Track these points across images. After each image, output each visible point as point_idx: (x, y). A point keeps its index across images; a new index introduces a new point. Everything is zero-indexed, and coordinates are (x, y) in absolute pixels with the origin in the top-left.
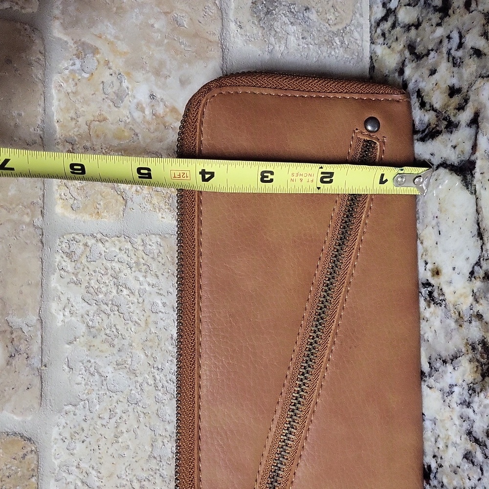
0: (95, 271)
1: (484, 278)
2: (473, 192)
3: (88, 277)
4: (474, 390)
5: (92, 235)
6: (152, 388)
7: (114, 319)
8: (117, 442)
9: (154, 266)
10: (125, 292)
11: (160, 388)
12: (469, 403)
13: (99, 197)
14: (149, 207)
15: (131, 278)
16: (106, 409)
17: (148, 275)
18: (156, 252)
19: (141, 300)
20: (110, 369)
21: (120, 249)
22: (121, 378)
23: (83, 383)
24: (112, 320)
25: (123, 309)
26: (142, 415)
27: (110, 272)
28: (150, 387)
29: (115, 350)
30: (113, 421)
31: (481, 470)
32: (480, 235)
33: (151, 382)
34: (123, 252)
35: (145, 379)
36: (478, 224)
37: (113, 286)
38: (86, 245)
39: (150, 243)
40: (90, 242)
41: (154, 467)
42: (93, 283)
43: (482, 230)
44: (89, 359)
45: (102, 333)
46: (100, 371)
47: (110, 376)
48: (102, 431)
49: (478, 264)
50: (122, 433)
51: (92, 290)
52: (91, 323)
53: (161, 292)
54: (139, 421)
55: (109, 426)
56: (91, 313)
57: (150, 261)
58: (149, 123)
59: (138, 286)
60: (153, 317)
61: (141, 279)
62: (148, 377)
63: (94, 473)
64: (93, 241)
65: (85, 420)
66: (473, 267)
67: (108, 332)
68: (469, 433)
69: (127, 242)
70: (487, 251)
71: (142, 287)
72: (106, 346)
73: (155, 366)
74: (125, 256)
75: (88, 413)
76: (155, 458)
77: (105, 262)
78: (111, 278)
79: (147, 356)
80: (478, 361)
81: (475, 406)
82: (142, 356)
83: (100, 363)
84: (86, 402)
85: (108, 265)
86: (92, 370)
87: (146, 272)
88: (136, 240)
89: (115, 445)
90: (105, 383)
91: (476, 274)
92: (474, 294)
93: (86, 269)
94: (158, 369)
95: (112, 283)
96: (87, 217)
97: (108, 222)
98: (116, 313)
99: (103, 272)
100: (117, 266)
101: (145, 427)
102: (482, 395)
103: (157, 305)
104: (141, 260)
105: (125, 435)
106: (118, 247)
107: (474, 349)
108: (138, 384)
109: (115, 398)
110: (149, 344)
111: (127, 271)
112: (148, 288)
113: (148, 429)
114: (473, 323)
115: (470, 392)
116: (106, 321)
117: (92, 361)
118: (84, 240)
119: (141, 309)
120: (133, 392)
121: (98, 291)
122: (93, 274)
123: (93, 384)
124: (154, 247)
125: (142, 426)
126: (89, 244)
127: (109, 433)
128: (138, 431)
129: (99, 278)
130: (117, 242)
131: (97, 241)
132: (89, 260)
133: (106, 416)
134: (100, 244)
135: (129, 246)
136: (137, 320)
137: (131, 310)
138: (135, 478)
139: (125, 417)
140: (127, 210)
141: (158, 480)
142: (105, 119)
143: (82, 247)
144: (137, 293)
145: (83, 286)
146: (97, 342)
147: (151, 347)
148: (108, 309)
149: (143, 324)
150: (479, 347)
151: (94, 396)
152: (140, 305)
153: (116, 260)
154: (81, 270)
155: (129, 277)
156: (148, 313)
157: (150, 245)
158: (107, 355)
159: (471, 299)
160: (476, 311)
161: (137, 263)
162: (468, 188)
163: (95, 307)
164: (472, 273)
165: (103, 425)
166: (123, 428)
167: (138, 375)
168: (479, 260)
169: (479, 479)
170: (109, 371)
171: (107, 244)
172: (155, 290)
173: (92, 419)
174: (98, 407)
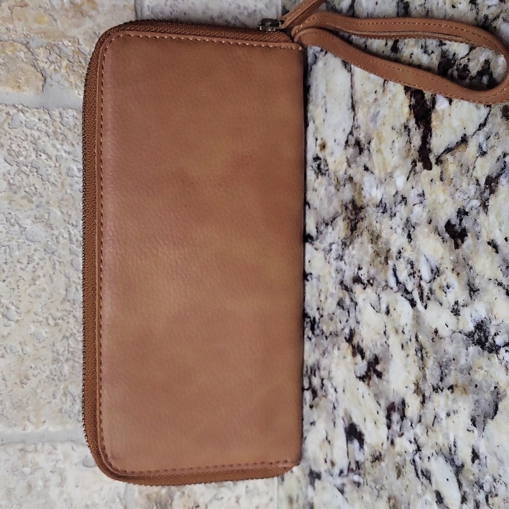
0: (16, 137)
1: (355, 144)
2: (349, 70)
3: (9, 142)
4: (346, 245)
5: (14, 106)
6: (67, 241)
7: (33, 179)
8: (35, 284)
9: (70, 135)
10: (44, 157)
11: (74, 241)
12: (342, 257)
13: (20, 73)
14: (67, 84)
15: (49, 145)
16: (24, 255)
17: (65, 143)
18: (72, 124)
19: (57, 165)
20: (29, 221)
21: (39, 120)
22: (39, 230)
23: (5, 231)
24: (31, 179)
25: (42, 171)
26: (57, 263)
27: (30, 138)
28: (65, 241)
29: (33, 206)
30: (31, 266)
31: (349, 312)
32: (353, 107)
33: (66, 235)
34: (42, 122)
35: (60, 233)
36: (352, 98)
37: (32, 150)
38: (8, 114)
39: (67, 116)
40: (13, 111)
41: (69, 308)
42: (14, 146)
43: (354, 102)
44: (10, 211)
45: (22, 190)
46: (20, 222)
47: (28, 227)
48: (21, 273)
49: (351, 133)
50: (39, 277)
51: (13, 153)
52: (11, 181)
53: (77, 159)
54: (54, 268)
55: (27, 270)
56: (12, 172)
57: (67, 132)
58: (66, 10)
59: (55, 153)
60: (69, 180)
61: (59, 146)
62: (63, 231)
63: (13, 308)
64: (15, 111)
65: (6, 263)
66: (348, 137)
67: (27, 190)
68: (342, 283)
69: (45, 113)
70: (357, 120)
71: (59, 153)
72: (25, 202)
73: (70, 222)
74: (43, 126)
75: (8, 257)
76: (69, 301)
77: (25, 129)
78: (31, 144)
79: (63, 213)
81: (346, 258)
82: (59, 213)
83: (20, 216)
84: (7, 248)
85: (28, 132)
86: (13, 221)
87: (62, 141)
88: (54, 112)
89: (33, 287)
90: (24, 233)
91: (349, 143)
92: (348, 161)
93: (7, 135)
94: (73, 225)
95: (31, 148)
96: (9, 90)
97: (28, 95)
98: (35, 174)
99: (23, 138)
100: (36, 134)
101: (60, 274)
102: (351, 247)
103: (73, 170)
104: (59, 130)
105: (42, 279)
106: (37, 118)
107: (346, 208)
108: (54, 237)
109: (33, 248)
110: (65, 203)
111: (46, 139)
112: (65, 155)
113: (63, 276)
114: (347, 186)
115: (343, 247)
116: (26, 181)
117: (13, 213)
118: (7, 109)
119: (58, 172)
120: (49, 243)
121: (18, 155)
122: (15, 139)
123: (14, 233)
124: (71, 119)
125: (57, 273)
126: (11, 113)
127: (27, 276)
128: (54, 277)
129: (20, 143)
130: (36, 113)
131: (18, 111)
132: (11, 127)
133: (25, 261)
134: (21, 114)
135: (47, 117)
136: (54, 182)
137: (49, 172)
138: (50, 316)
139: (42, 263)
140: (47, 86)
141: (72, 320)
142: (26, 5)
143: (4, 115)
144: (54, 158)
145: (5, 149)
146: (17, 197)
147: (67, 206)
148: (28, 170)
149: (59, 185)
150: (350, 206)
151: (14, 243)
152: (58, 169)
153: (36, 128)
154: (3, 135)
155: (46, 143)
156: (64, 176)
157: (67, 117)
158: (26, 209)
159: (345, 165)
160: (348, 175)
161: (55, 133)
162: (346, 67)
163: (16, 168)
164: (347, 142)
165: (22, 269)
166: (40, 272)
167: (54, 228)
168: (352, 129)
169: (347, 321)
170: (28, 223)
171: (27, 114)
172: (71, 157)
173: (12, 262)
174: (17, 253)
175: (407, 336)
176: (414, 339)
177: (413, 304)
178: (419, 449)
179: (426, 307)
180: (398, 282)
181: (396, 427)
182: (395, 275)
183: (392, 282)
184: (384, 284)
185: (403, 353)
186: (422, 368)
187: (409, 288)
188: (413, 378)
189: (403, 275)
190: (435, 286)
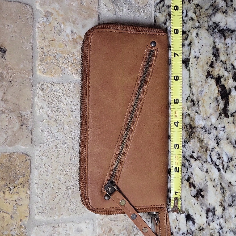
0: (51, 96)
1: (191, 101)
2: (189, 70)
3: (48, 98)
4: (186, 141)
5: (50, 83)
6: (71, 139)
7: (57, 113)
8: (58, 157)
9: (72, 94)
10: (62, 104)
11: (73, 139)
12: (184, 146)
13: (53, 69)
14: (70, 73)
15: (64, 99)
16: (54, 145)
17: (70, 98)
18: (73, 89)
19: (67, 107)
20: (56, 131)
21: (60, 88)
22: (60, 134)
23: (46, 136)
24: (57, 114)
25: (61, 110)
26: (67, 148)
27: (56, 96)
28: (70, 139)
29: (58, 125)
30: (57, 150)
31: (188, 169)
32: (190, 86)
33: (70, 136)
34: (61, 89)
35: (68, 136)
36: (190, 82)
37: (57, 102)
38: (48, 86)
39: (71, 86)
40: (49, 85)
41: (71, 167)
42: (50, 100)
43: (191, 84)
44: (48, 127)
45: (53, 118)
46: (52, 132)
47: (56, 134)
48: (53, 153)
49: (189, 96)
50: (60, 154)
51: (50, 103)
52: (49, 115)
53: (74, 104)
54: (66, 150)
55: (55, 151)
56: (49, 111)
57: (71, 93)
58: (70, 41)
59: (66, 102)
60: (71, 113)
61: (67, 99)
62: (69, 135)
63: (50, 168)
64: (50, 85)
65: (47, 149)
66: (188, 97)
67: (55, 118)
68: (184, 157)
69: (62, 85)
70: (192, 91)
71: (67, 102)
72: (54, 123)
73: (72, 131)
74: (62, 91)
75: (48, 147)
76: (71, 164)
77: (54, 92)
78: (57, 99)
79: (69, 127)
80: (188, 131)
81: (186, 147)
82: (68, 127)
83: (52, 129)
84: (47, 143)
85: (56, 94)
86: (49, 131)
87: (69, 97)
88: (65, 85)
89: (57, 159)
90: (54, 136)
91: (188, 100)
92: (188, 107)
93: (48, 95)
94: (73, 132)
95: (57, 100)
96: (48, 76)
97: (55, 78)
98: (58, 111)
99: (54, 96)
100: (59, 94)
101: (68, 153)
102: (189, 143)
103: (73, 109)
104: (67, 92)
105: (61, 155)
106: (59, 88)
107: (187, 127)
108: (66, 137)
109: (57, 142)
110: (70, 123)
111: (62, 96)
112: (70, 103)
113: (69, 153)
114: (187, 117)
115: (185, 142)
116: (55, 114)
117: (50, 128)
118: (47, 84)
119: (67, 110)
120: (64, 140)
121: (52, 103)
122: (50, 97)
123: (50, 136)
124: (72, 87)
125: (67, 152)
126: (49, 86)
127: (55, 154)
128: (66, 154)
129: (52, 98)
130: (59, 86)
131: (52, 85)
132: (49, 92)
133: (54, 148)
134: (53, 86)
135: (63, 87)
136: (66, 114)
137: (64, 110)
138: (64, 170)
139: (61, 149)
140: (63, 74)
141: (73, 172)
142: (55, 40)
143: (46, 87)
144: (66, 104)
145: (47, 101)
146: (51, 121)
147: (71, 124)
148: (55, 110)
149: (68, 116)
150: (188, 126)
151: (50, 140)
152: (67, 109)
153: (58, 92)
154: (46, 95)
155: (62, 98)
156: (70, 112)
157: (71, 87)
158: (55, 126)
159: (186, 109)
160: (188, 113)
161: (66, 93)
162: (187, 69)
163: (51, 109)
164: (187, 100)
165: (53, 151)
166: (60, 152)
167: (66, 134)
168: (190, 95)
169: (187, 173)
170: (55, 132)
171: (55, 86)
172: (72, 103)
173: (50, 149)
174: (51, 145)
175: (216, 183)
176: (219, 184)
177: (219, 170)
178: (221, 228)
179: (225, 172)
180: (212, 160)
181: (210, 218)
182: (211, 157)
183: (209, 160)
184: (205, 160)
185: (214, 189)
186: (224, 196)
187: (218, 164)
188: (219, 200)
189: (215, 158)
190: (230, 164)
